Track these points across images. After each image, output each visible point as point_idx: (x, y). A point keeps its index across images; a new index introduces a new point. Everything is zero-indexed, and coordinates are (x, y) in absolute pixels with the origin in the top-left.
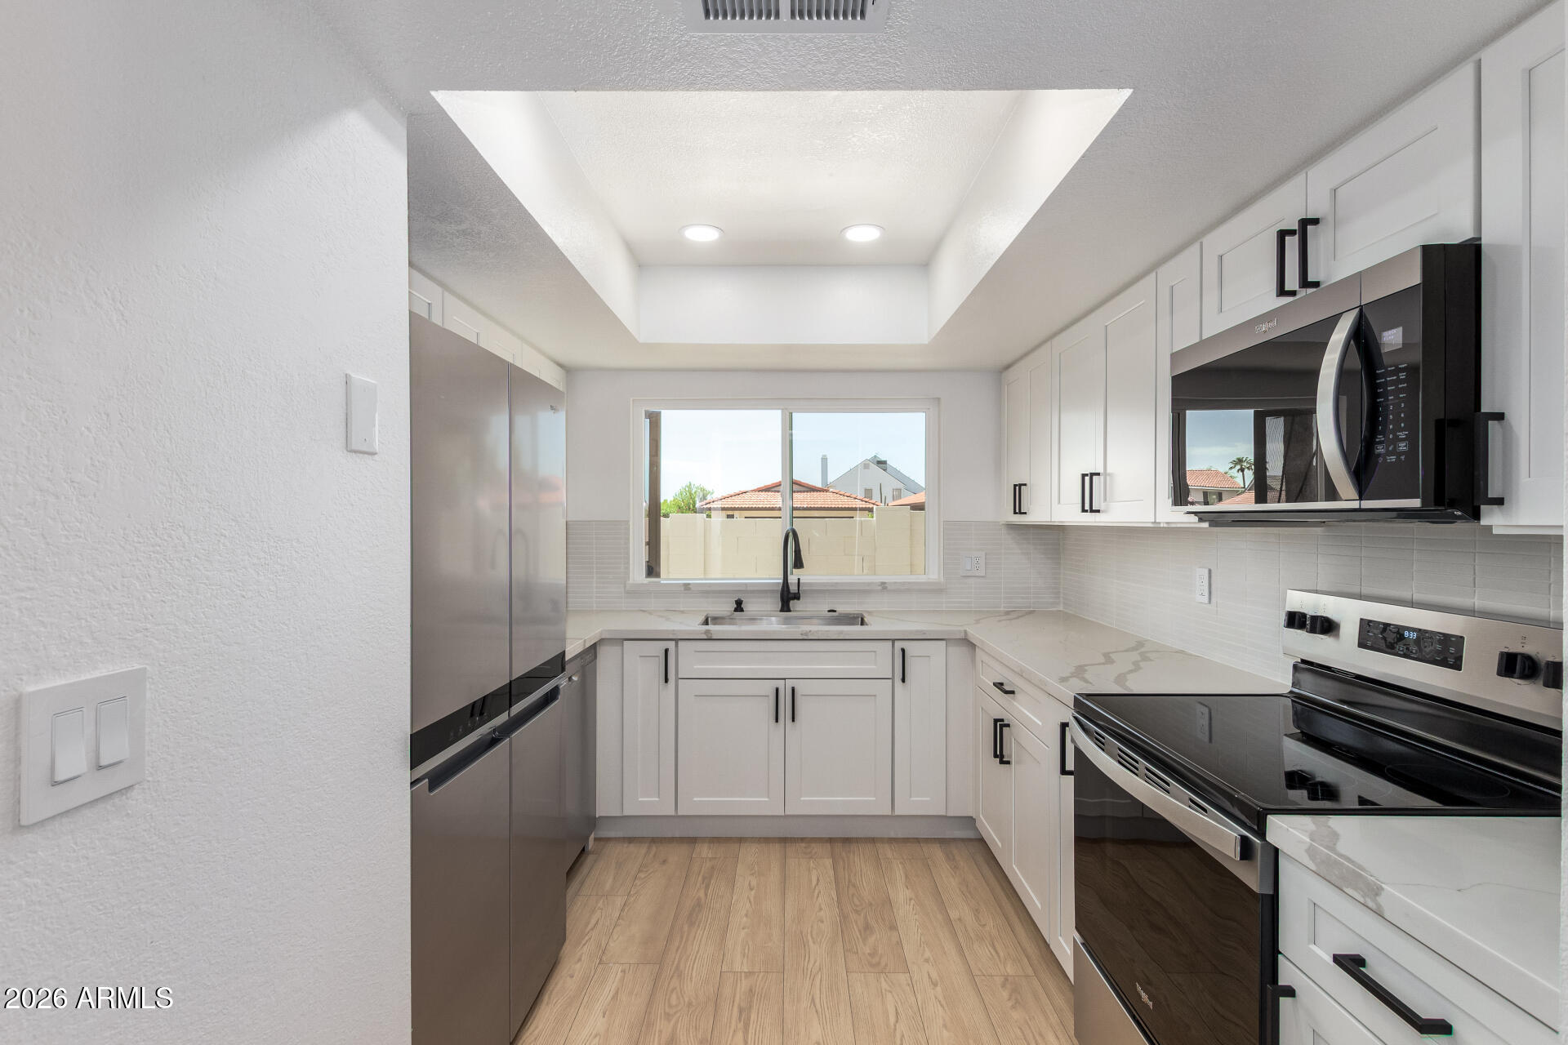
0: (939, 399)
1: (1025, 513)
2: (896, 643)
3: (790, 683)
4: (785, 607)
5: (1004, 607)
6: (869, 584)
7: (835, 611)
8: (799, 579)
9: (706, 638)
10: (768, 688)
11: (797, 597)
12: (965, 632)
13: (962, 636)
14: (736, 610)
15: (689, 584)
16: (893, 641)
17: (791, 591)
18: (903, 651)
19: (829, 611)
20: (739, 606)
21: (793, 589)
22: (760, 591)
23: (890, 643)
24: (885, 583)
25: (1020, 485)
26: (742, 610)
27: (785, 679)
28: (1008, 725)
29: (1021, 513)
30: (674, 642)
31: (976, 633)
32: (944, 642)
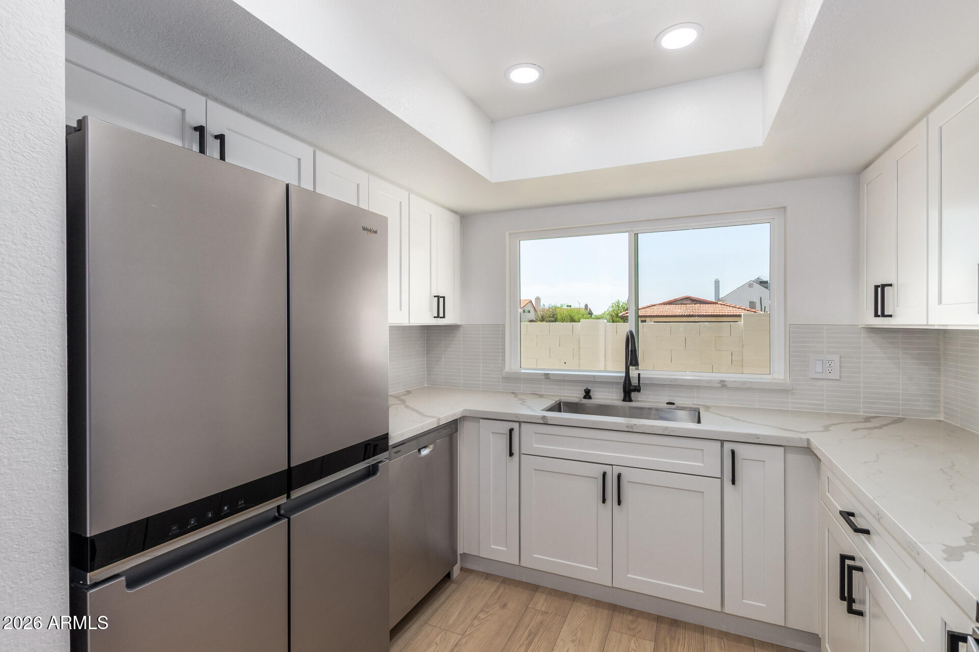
0: (784, 208)
1: (891, 316)
2: (726, 445)
3: (617, 470)
4: (627, 397)
5: (864, 412)
6: (708, 382)
7: (673, 404)
8: (639, 374)
9: (542, 422)
10: (598, 471)
11: (638, 389)
12: (808, 440)
13: (805, 445)
14: (585, 397)
15: (548, 374)
16: (722, 442)
17: (633, 384)
18: (733, 452)
19: (668, 403)
20: (587, 394)
21: (634, 382)
22: (606, 383)
23: (719, 444)
24: (724, 381)
25: (883, 286)
26: (590, 398)
27: (612, 465)
28: (860, 569)
29: (883, 315)
30: (518, 424)
31: (822, 444)
32: (782, 449)
